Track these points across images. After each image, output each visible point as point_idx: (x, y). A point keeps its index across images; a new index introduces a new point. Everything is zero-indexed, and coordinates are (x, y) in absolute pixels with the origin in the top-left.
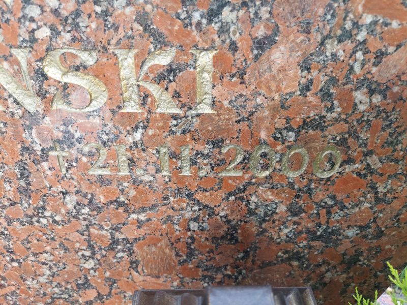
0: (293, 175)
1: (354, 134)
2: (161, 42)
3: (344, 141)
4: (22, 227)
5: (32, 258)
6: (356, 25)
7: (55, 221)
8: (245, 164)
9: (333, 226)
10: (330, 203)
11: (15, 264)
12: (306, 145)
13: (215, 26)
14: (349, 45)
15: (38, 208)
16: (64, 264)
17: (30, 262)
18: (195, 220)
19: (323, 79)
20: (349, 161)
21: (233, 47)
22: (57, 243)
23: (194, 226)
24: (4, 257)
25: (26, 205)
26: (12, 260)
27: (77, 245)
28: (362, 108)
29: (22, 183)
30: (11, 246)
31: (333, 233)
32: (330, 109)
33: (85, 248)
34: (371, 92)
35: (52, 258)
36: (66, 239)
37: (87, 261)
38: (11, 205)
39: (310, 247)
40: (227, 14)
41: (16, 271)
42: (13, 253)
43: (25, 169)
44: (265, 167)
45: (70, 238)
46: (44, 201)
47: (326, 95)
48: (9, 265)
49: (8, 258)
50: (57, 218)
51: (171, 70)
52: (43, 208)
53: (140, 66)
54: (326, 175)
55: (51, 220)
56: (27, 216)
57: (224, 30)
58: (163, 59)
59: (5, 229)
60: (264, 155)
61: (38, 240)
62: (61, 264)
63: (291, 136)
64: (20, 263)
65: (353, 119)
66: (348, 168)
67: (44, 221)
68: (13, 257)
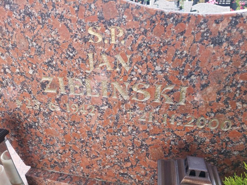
0: (213, 128)
1: (237, 117)
2: (170, 83)
3: (232, 119)
4: (111, 136)
5: (111, 147)
6: (237, 83)
7: (123, 135)
8: (194, 123)
9: (228, 149)
10: (227, 140)
11: (105, 149)
12: (218, 118)
13: (189, 80)
14: (234, 88)
15: (118, 130)
16: (122, 151)
17: (110, 149)
18: (174, 141)
19: (225, 98)
20: (235, 125)
21: (194, 86)
22: (122, 143)
23: (172, 143)
24: (102, 146)
25: (115, 128)
26: (104, 147)
27: (128, 145)
28: (239, 108)
29: (116, 121)
30: (105, 142)
31: (228, 152)
32: (227, 107)
33: (131, 146)
34: (243, 103)
35: (118, 148)
36: (125, 142)
37: (131, 151)
38: (110, 128)
39: (219, 157)
40: (193, 77)
41: (104, 152)
42: (105, 145)
43: (118, 116)
44: (202, 125)
45: (127, 142)
46: (121, 128)
47: (226, 103)
48: (102, 149)
49: (103, 146)
50: (124, 134)
51: (172, 91)
52: (120, 130)
53: (162, 89)
54: (226, 130)
55: (122, 134)
56: (114, 132)
57: (191, 81)
58: (170, 88)
59: (105, 136)
60: (202, 120)
61: (115, 141)
62: (121, 151)
63: (213, 115)
64: (106, 149)
65: (236, 111)
66: (234, 128)
67: (119, 134)
68: (105, 146)
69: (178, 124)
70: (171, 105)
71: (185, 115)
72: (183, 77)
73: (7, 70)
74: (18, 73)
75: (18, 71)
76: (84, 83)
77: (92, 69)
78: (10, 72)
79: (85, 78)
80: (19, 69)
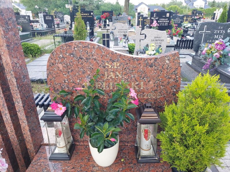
0: (154, 97)
1: (161, 91)
2: (137, 81)
8: (147, 96)
10: (160, 101)
12: (155, 93)
19: (156, 85)
20: (161, 95)
21: (145, 82)
28: (162, 88)
40: (145, 78)
47: (157, 87)
51: (138, 84)
53: (134, 84)
54: (159, 97)
57: (144, 80)
58: (137, 83)
60: (150, 95)
63: (153, 92)
66: (162, 96)
69: (141, 97)
70: (138, 90)
71: (143, 93)
72: (141, 79)
73: (66, 81)
74: (72, 82)
75: (72, 81)
76: (102, 84)
77: (106, 78)
78: (67, 82)
79: (103, 82)
80: (73, 80)
